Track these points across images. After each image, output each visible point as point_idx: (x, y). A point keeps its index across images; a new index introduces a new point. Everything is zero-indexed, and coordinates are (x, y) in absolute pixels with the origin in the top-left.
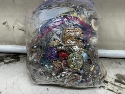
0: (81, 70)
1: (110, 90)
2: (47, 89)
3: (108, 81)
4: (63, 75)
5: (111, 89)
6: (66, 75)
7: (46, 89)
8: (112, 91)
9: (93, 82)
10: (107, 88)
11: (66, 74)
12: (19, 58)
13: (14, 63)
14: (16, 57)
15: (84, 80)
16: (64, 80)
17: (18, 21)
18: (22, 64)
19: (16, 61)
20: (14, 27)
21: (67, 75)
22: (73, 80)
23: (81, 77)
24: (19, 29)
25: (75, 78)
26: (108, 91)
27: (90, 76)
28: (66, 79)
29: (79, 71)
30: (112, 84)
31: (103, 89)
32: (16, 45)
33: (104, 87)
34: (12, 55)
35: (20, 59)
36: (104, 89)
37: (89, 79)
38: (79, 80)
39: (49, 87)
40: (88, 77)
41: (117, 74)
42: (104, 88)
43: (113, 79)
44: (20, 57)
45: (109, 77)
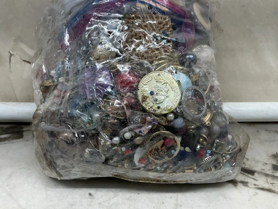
0: (176, 117)
1: (263, 189)
2: (90, 194)
3: (254, 169)
4: (128, 135)
5: (267, 186)
6: (137, 135)
7: (87, 196)
8: (269, 190)
9: (214, 158)
10: (255, 185)
11: (137, 131)
12: (22, 131)
13: (6, 142)
14: (16, 130)
15: (187, 149)
16: (131, 152)
17: (22, 42)
18: (27, 143)
19: (13, 139)
20: (11, 55)
21: (140, 132)
22: (157, 149)
23: (179, 140)
24: (25, 61)
25: (163, 145)
26: (259, 191)
27: (204, 139)
28: (138, 150)
29: (171, 121)
30: (267, 175)
31: (243, 187)
32: (17, 101)
33: (247, 183)
34: (5, 126)
35: (24, 133)
36: (246, 188)
37: (201, 147)
38: (173, 151)
39: (95, 189)
40: (199, 142)
41: (275, 153)
42: (247, 186)
43: (266, 164)
44: (25, 129)
45: (257, 162)
